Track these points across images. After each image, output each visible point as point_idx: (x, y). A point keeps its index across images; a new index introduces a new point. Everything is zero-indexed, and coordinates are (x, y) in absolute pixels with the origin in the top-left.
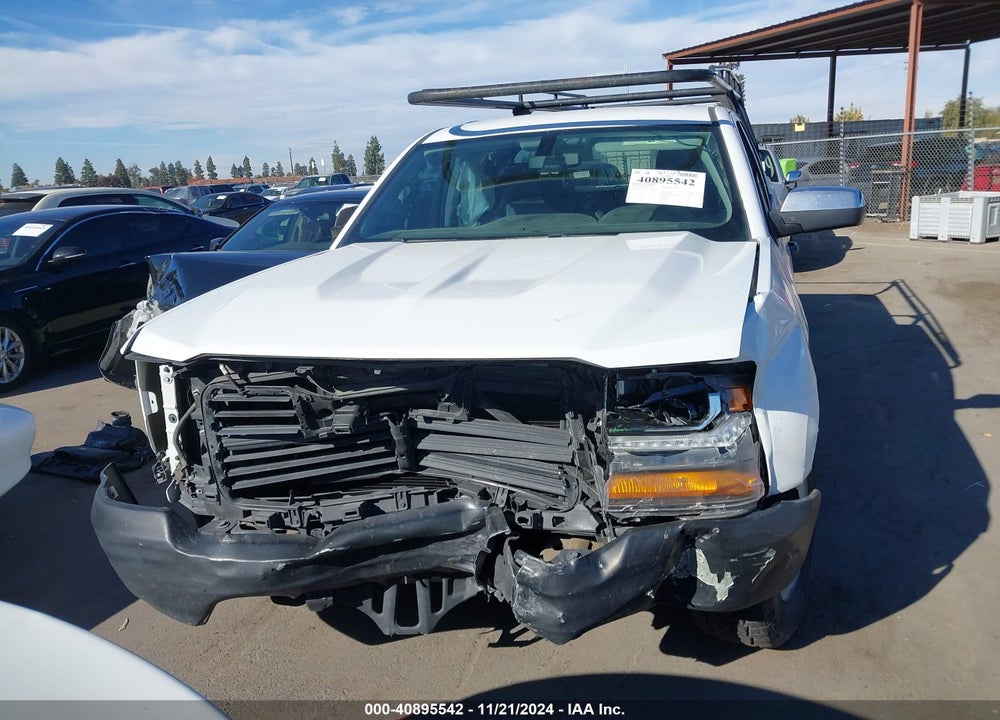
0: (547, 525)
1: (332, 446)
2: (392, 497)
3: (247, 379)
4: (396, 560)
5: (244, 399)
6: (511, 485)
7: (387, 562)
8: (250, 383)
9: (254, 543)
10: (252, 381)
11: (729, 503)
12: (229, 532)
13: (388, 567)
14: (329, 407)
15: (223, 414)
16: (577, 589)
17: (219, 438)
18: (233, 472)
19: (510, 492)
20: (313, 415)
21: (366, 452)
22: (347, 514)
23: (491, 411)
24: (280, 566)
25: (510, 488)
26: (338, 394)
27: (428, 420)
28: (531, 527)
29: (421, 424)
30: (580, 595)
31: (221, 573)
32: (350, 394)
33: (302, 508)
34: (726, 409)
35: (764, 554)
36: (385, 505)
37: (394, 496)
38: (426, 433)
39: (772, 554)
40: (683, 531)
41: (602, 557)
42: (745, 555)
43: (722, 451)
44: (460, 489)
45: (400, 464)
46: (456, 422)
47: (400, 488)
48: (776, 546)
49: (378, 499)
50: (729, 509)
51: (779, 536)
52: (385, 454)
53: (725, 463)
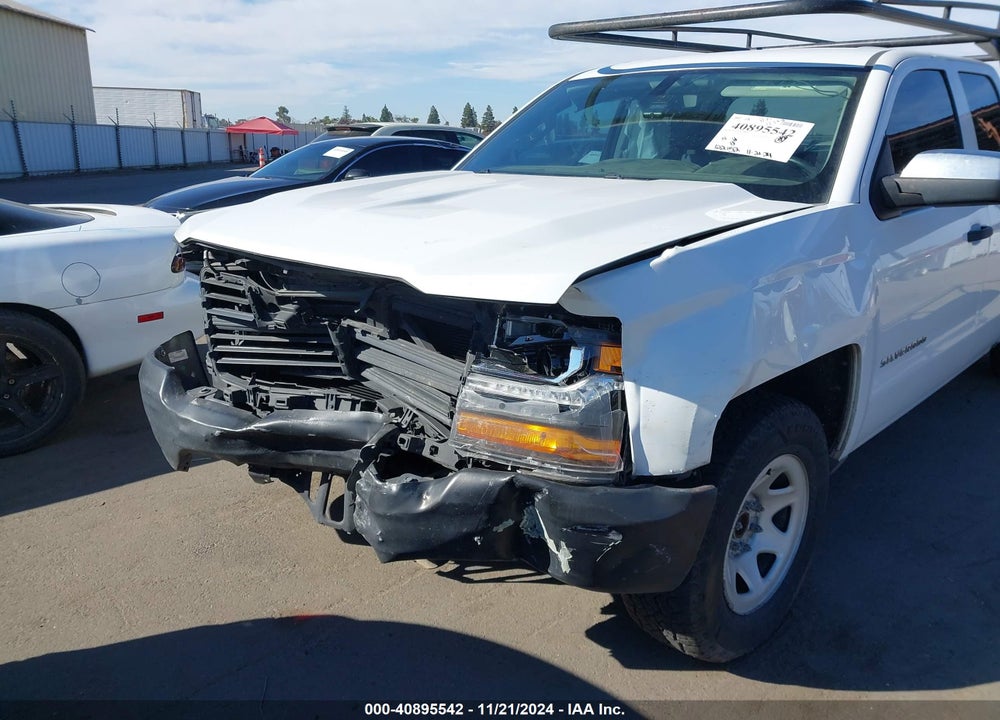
0: (426, 453)
1: (288, 341)
2: (324, 398)
3: (226, 267)
4: (318, 455)
5: (220, 284)
6: (418, 409)
7: (311, 454)
8: (228, 271)
9: (210, 409)
10: (229, 268)
11: (566, 466)
12: (204, 397)
13: (311, 459)
14: (275, 303)
15: (213, 295)
16: (395, 512)
17: (210, 316)
18: (220, 348)
19: (415, 416)
20: (265, 310)
22: (278, 402)
23: (413, 334)
24: (217, 433)
25: (415, 411)
26: (284, 292)
27: (364, 333)
28: (406, 449)
29: (359, 336)
30: (398, 519)
31: (183, 428)
33: (256, 390)
34: (589, 368)
35: (606, 533)
36: (319, 403)
37: (326, 397)
38: (367, 346)
39: (616, 538)
40: (511, 483)
41: (430, 488)
42: (579, 528)
43: (563, 409)
44: (379, 403)
45: (344, 369)
46: (382, 338)
47: (333, 391)
48: (619, 529)
49: (315, 397)
50: (566, 473)
51: (627, 519)
52: (333, 358)
53: (563, 422)
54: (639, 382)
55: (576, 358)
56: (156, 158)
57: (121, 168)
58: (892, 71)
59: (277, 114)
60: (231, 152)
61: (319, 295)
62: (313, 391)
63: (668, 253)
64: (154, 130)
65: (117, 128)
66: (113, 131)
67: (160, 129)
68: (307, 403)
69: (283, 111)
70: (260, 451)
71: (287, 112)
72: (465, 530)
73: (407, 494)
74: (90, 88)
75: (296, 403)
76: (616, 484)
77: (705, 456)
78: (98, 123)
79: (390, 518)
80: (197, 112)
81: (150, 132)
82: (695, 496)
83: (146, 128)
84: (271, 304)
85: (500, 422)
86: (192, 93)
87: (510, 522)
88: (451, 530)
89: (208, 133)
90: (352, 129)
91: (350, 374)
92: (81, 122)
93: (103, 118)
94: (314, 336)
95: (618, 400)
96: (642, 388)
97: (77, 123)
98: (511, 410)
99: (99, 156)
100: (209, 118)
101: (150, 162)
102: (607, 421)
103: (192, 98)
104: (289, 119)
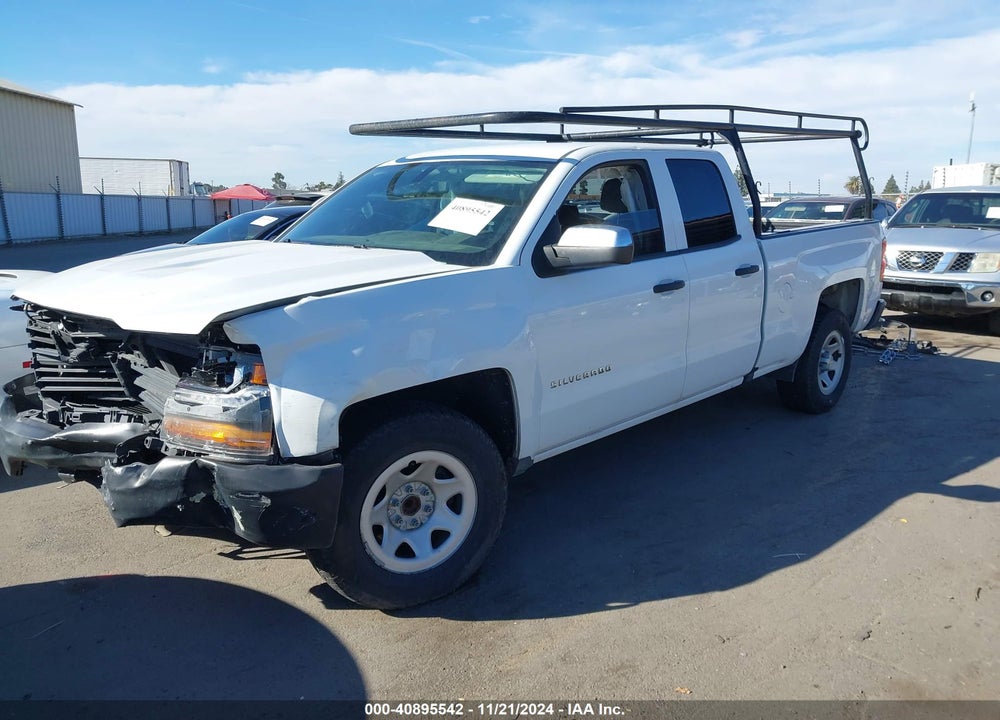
0: (163, 450)
1: (86, 371)
5: (37, 329)
7: (99, 458)
9: (30, 426)
12: (29, 417)
14: (72, 342)
15: (35, 338)
17: (34, 354)
18: (44, 379)
20: (65, 348)
21: (110, 380)
22: (77, 417)
23: (162, 362)
24: (30, 442)
26: (79, 334)
27: (135, 364)
28: (148, 447)
29: (133, 366)
30: (123, 492)
32: (88, 335)
33: (63, 410)
34: (247, 380)
35: (259, 499)
36: (107, 417)
37: (111, 413)
38: (139, 374)
39: (267, 501)
40: (194, 464)
41: (146, 471)
42: (240, 495)
43: (226, 409)
44: (145, 417)
45: (126, 393)
46: (145, 367)
47: (116, 409)
48: (268, 495)
49: (105, 414)
50: (231, 455)
51: (272, 488)
52: (117, 384)
53: (224, 419)
54: (280, 384)
55: (238, 375)
56: (141, 224)
57: (105, 235)
58: (576, 163)
59: (273, 179)
60: (216, 218)
61: (101, 335)
62: (104, 409)
63: (303, 301)
64: (139, 198)
65: (102, 197)
66: (98, 200)
67: (144, 197)
68: (98, 418)
69: (279, 176)
70: (64, 456)
71: (283, 178)
72: (169, 500)
73: (130, 474)
74: (76, 158)
75: (87, 418)
76: (268, 464)
77: (334, 442)
78: (84, 192)
79: (119, 492)
80: (185, 180)
81: (135, 201)
82: (323, 471)
83: (132, 197)
84: (70, 343)
85: (187, 421)
86: (180, 163)
87: (203, 495)
88: (161, 500)
89: (193, 201)
90: (296, 198)
91: (131, 395)
92: (67, 192)
93: (89, 187)
94: (102, 368)
95: (265, 403)
96: (283, 389)
97: (63, 191)
98: (194, 411)
99: (82, 223)
100: (197, 185)
101: (134, 228)
102: (257, 419)
103: (180, 167)
104: (285, 185)
